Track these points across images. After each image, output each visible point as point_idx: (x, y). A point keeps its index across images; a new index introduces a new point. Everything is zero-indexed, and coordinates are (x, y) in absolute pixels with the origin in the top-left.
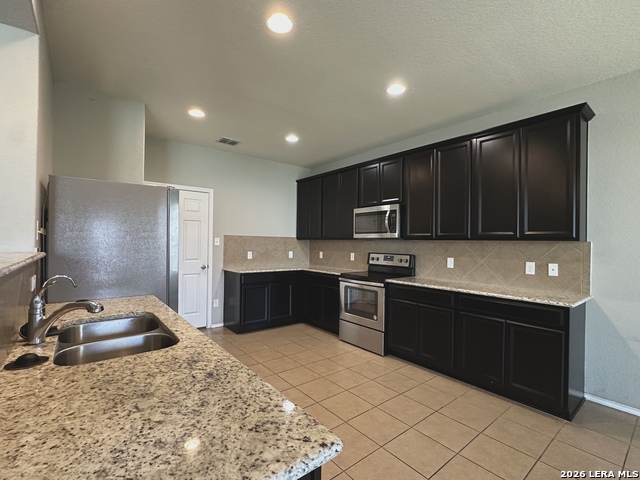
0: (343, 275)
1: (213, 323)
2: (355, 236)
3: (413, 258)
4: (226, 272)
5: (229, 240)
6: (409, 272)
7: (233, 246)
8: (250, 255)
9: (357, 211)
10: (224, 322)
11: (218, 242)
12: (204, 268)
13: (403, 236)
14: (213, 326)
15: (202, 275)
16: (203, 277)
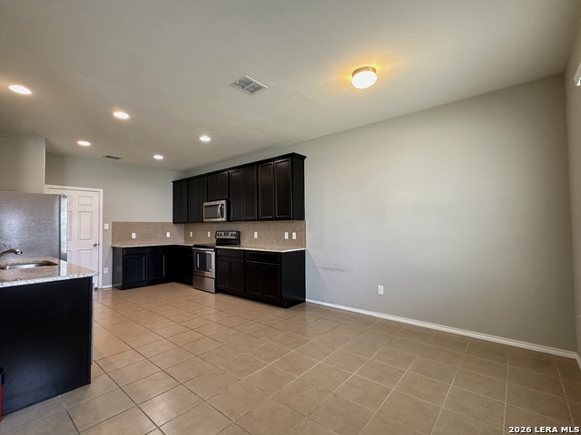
0: (194, 246)
1: (103, 285)
2: (205, 220)
3: (239, 233)
4: (113, 248)
5: (115, 225)
6: (237, 241)
7: (119, 229)
8: (134, 236)
9: (205, 204)
10: (113, 283)
11: (107, 226)
12: (95, 245)
13: (229, 219)
14: (104, 287)
15: (94, 251)
16: (95, 252)
